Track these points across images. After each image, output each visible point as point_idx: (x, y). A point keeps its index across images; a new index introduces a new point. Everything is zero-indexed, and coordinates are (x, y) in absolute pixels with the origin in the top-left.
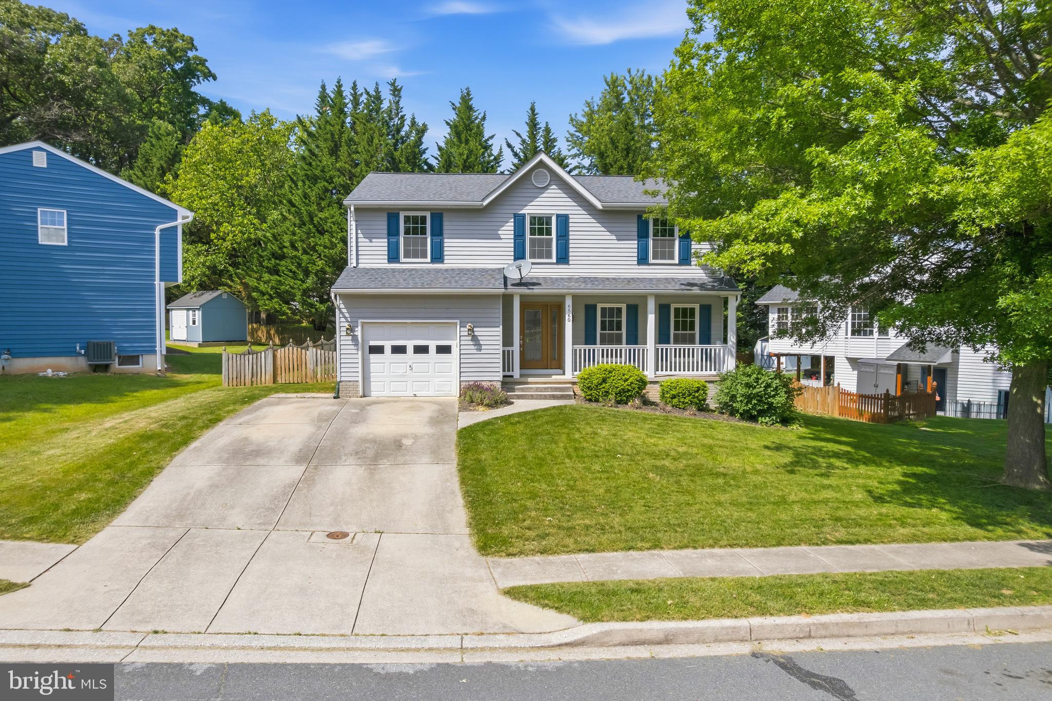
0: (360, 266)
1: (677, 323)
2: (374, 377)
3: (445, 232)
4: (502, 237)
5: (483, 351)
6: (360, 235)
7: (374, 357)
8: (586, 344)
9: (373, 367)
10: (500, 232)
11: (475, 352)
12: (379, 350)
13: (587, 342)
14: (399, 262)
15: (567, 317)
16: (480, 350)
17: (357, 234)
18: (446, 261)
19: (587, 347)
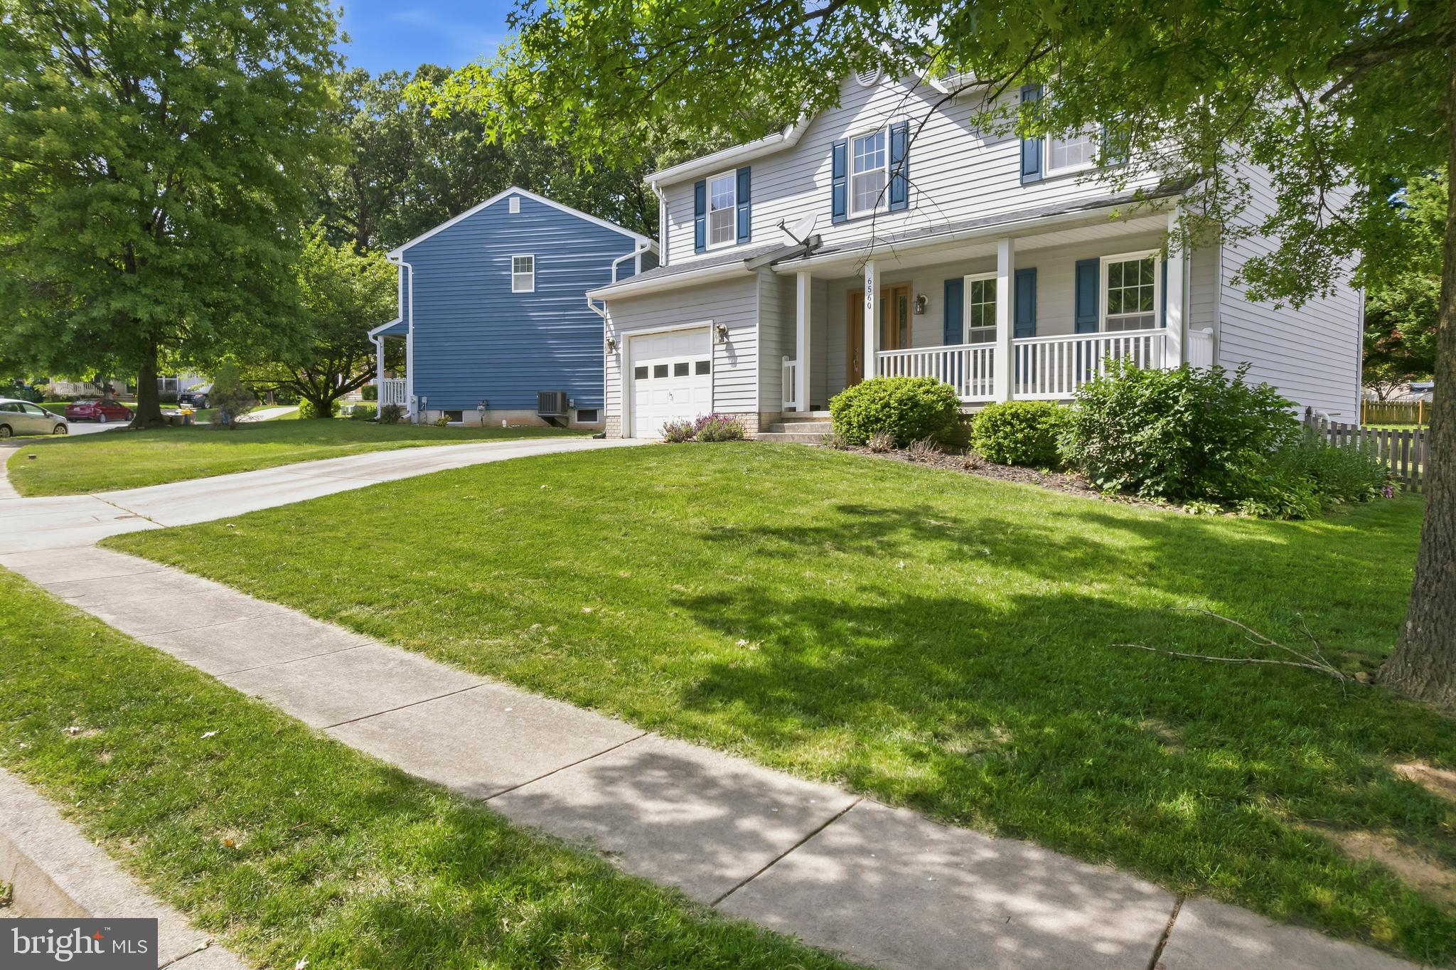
0: (671, 264)
1: (1115, 297)
2: (639, 411)
3: (753, 195)
4: (818, 184)
5: (739, 367)
6: (671, 222)
7: (640, 383)
8: (946, 344)
9: (639, 398)
10: (815, 178)
11: (729, 367)
12: (641, 373)
13: (947, 341)
14: (706, 252)
15: (866, 301)
16: (734, 364)
17: (667, 221)
18: (753, 240)
19: (949, 349)
